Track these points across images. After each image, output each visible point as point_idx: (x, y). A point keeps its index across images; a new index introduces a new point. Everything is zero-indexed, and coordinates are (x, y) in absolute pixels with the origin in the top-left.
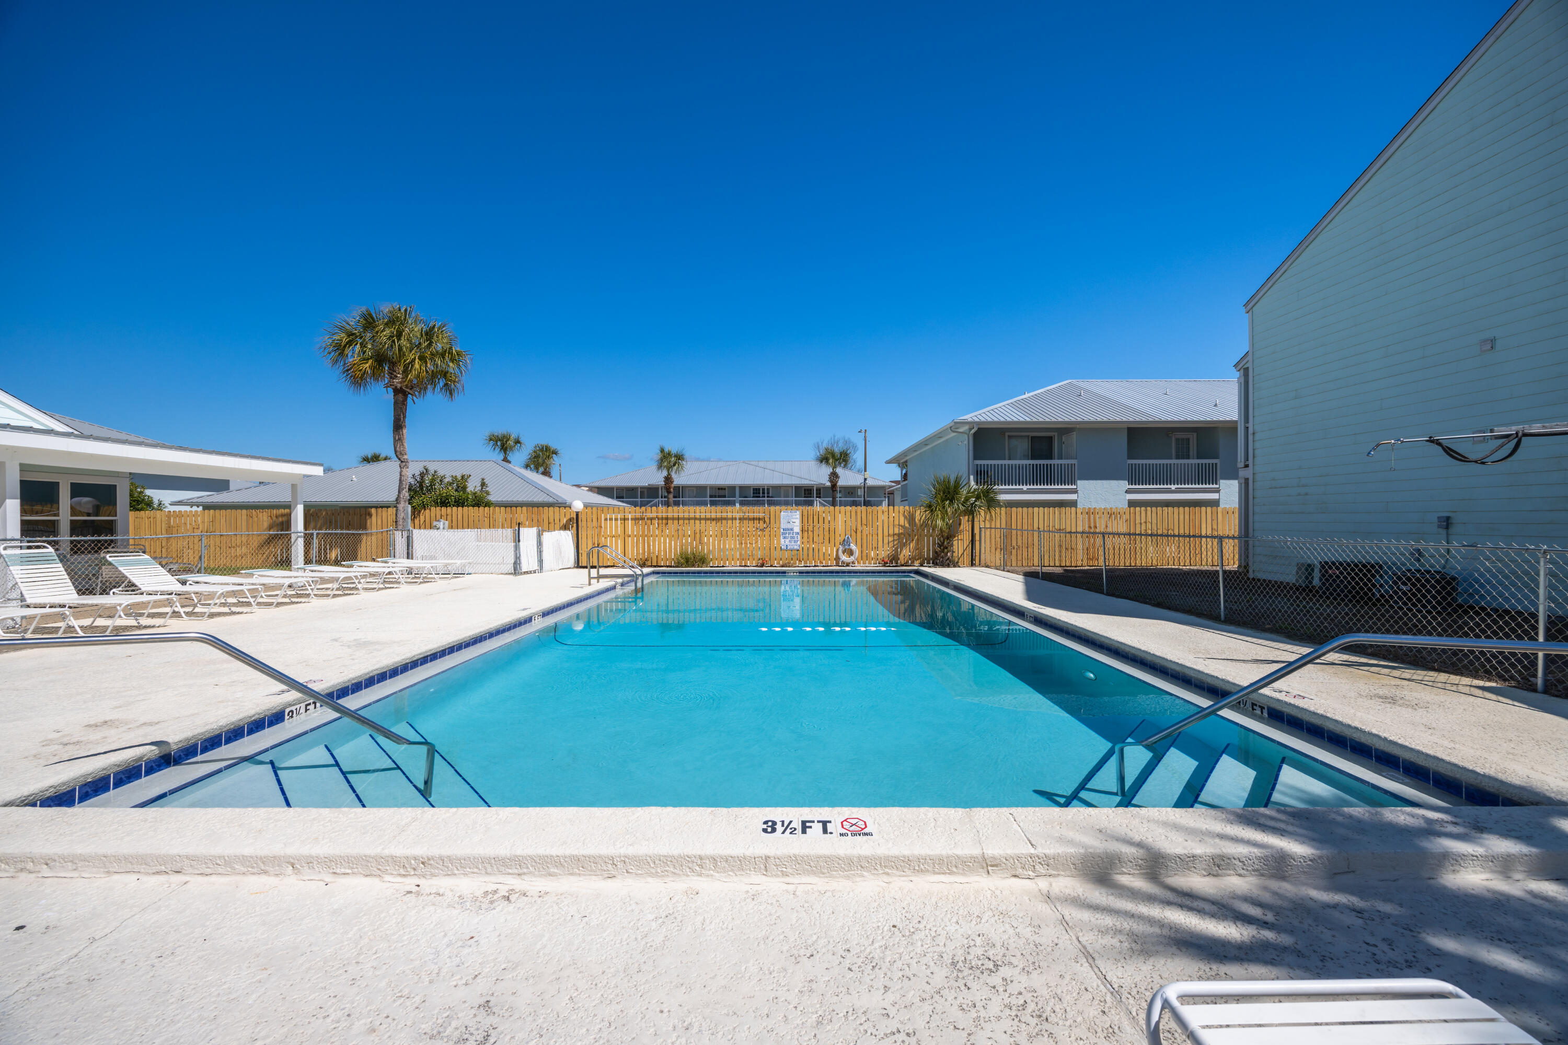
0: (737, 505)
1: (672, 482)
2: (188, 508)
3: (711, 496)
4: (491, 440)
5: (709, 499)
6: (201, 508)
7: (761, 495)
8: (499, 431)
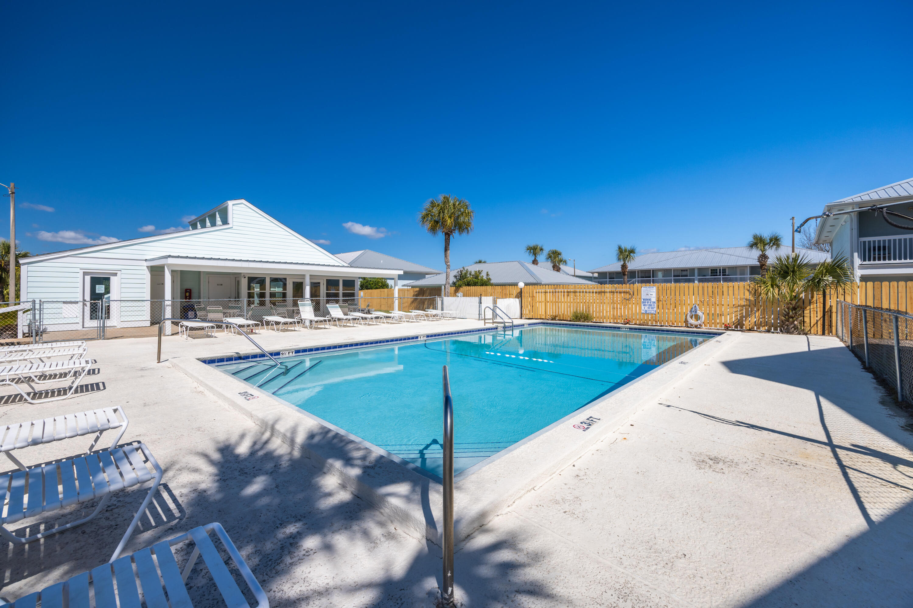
0: (696, 282)
1: (626, 268)
2: (406, 287)
3: (674, 276)
4: (528, 249)
5: (673, 278)
6: (410, 287)
7: (718, 274)
8: (532, 244)
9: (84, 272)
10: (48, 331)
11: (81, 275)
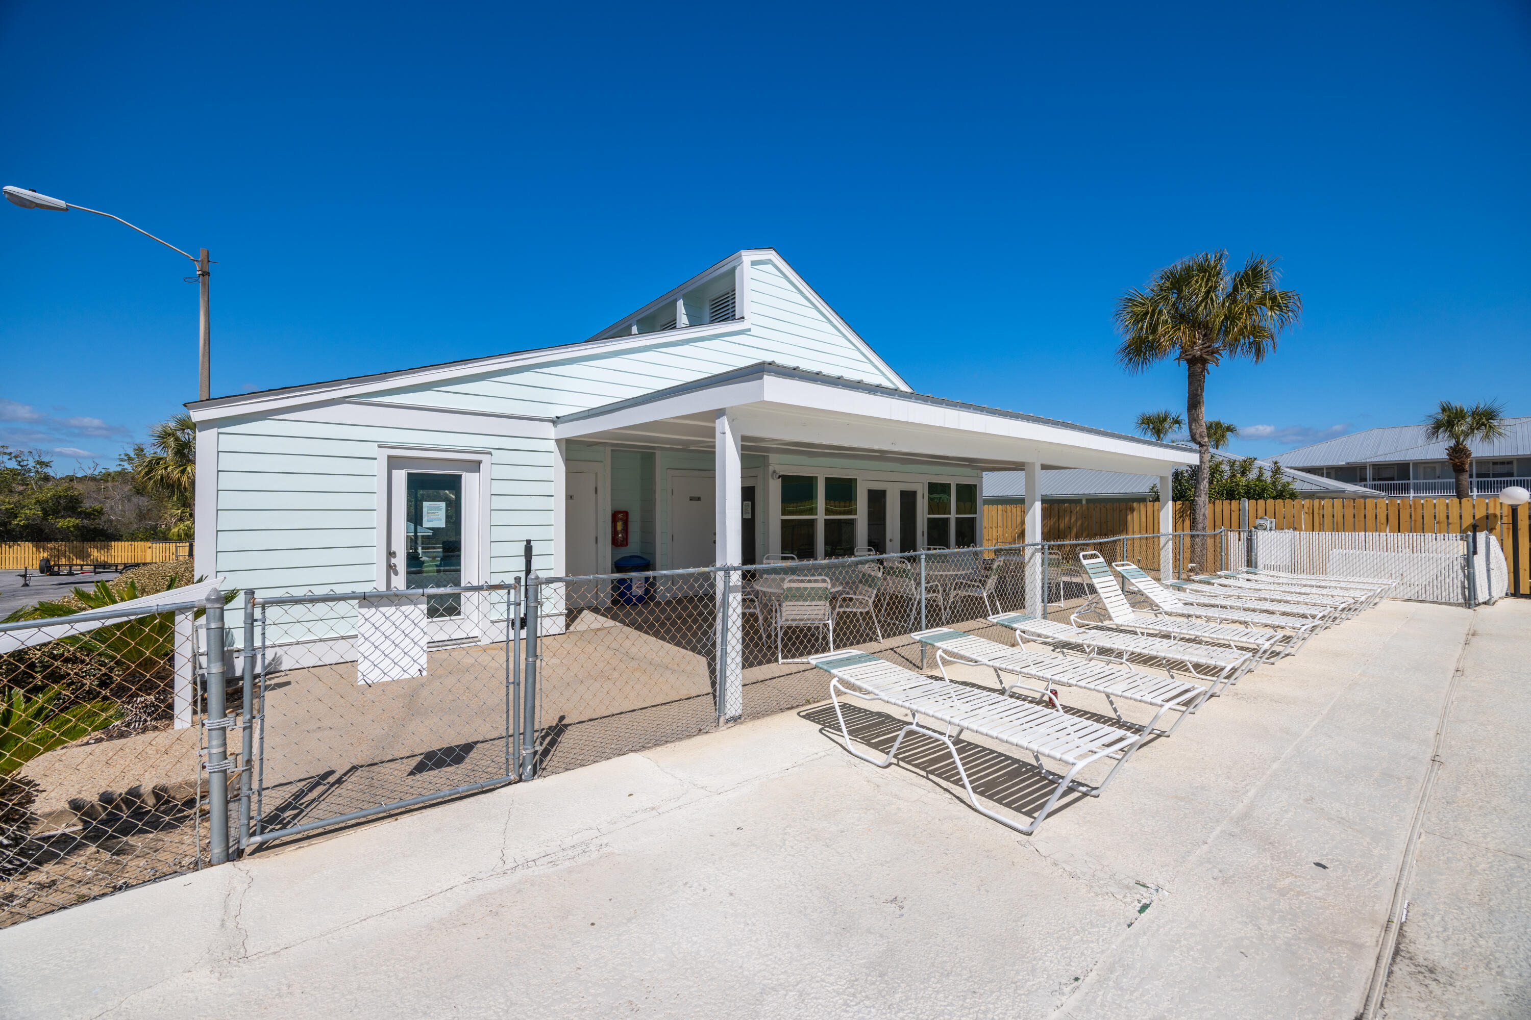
1: (1467, 455)
9: (389, 457)
10: (284, 667)
11: (380, 467)
